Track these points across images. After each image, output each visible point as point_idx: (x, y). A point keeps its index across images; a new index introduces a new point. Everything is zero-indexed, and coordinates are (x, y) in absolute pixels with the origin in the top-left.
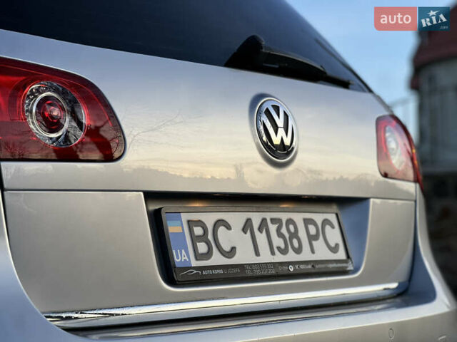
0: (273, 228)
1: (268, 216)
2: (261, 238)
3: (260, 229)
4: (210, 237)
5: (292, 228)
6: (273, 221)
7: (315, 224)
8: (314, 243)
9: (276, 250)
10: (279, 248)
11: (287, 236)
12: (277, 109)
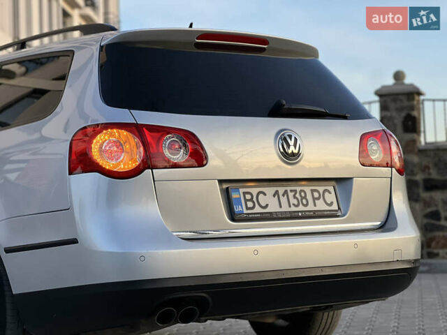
0: (291, 194)
1: (289, 189)
2: (284, 200)
3: (283, 195)
4: (255, 199)
5: (303, 194)
6: (291, 191)
7: (319, 192)
8: (316, 201)
9: (292, 206)
10: (294, 205)
11: (299, 198)
12: (290, 137)
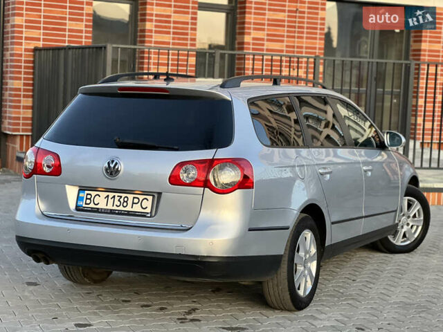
0: (117, 199)
2: (111, 201)
3: (112, 199)
4: (92, 199)
5: (126, 199)
8: (134, 205)
10: (117, 205)
11: (122, 202)
12: (113, 161)
